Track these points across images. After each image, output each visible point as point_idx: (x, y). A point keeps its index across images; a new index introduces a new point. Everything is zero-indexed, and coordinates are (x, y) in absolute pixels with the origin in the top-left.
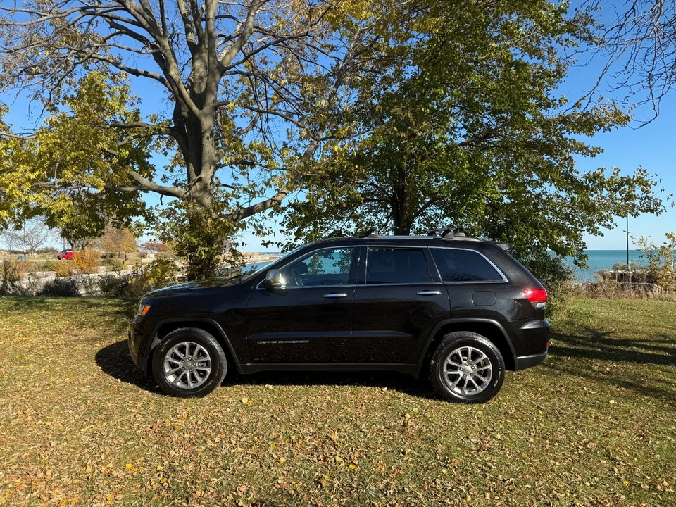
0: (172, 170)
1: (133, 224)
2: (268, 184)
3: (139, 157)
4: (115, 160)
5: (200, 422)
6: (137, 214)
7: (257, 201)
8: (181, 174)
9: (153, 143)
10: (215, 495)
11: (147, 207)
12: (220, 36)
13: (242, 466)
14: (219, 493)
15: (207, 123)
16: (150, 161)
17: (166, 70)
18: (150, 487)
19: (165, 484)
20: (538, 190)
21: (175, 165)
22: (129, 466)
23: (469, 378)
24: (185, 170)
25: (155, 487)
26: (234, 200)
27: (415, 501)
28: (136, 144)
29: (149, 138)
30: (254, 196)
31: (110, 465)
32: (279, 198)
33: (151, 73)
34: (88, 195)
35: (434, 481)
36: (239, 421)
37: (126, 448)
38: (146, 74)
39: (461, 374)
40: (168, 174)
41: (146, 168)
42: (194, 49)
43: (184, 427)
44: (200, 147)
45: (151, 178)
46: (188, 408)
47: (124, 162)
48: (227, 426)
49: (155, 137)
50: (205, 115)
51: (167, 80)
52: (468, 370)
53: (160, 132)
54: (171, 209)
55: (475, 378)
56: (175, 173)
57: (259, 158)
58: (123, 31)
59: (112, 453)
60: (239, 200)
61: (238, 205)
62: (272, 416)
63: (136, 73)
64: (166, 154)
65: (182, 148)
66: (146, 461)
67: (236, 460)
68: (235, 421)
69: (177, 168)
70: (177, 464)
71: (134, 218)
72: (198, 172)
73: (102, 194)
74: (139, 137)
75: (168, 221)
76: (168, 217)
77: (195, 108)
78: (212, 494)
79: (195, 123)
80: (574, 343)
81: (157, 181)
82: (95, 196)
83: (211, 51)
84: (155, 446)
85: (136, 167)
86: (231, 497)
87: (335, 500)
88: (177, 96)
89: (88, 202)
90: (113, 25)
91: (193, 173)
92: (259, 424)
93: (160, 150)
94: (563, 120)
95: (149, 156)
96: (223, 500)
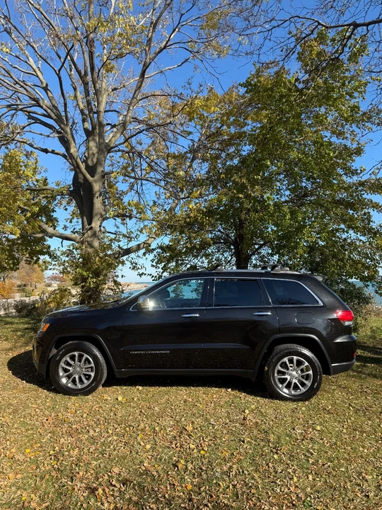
0: (71, 222)
1: (41, 262)
2: (141, 231)
3: (46, 212)
4: (29, 214)
5: (85, 415)
6: (44, 254)
7: (133, 244)
8: (77, 224)
9: (57, 201)
10: (94, 475)
11: (51, 249)
12: (108, 124)
13: (116, 452)
14: (97, 473)
15: (97, 187)
16: (55, 215)
17: (68, 149)
18: (43, 469)
19: (56, 466)
20: (344, 236)
21: (73, 218)
22: (28, 451)
23: (295, 381)
24: (80, 221)
25: (47, 468)
26: (117, 243)
27: (253, 481)
28: (44, 202)
29: (54, 198)
30: (130, 241)
31: (13, 450)
32: (149, 242)
33: (56, 151)
34: (8, 240)
35: (267, 465)
36: (115, 415)
37: (27, 436)
38: (53, 152)
39: (289, 377)
40: (68, 224)
41: (52, 221)
42: (89, 133)
43: (73, 419)
44: (91, 205)
45: (55, 227)
46: (76, 405)
47: (35, 216)
48: (106, 419)
49: (59, 197)
50: (95, 181)
51: (69, 156)
52: (293, 375)
53: (62, 194)
54: (70, 250)
55: (299, 381)
56: (73, 224)
57: (135, 212)
58: (37, 121)
59: (16, 440)
60: (119, 243)
61: (119, 246)
62: (141, 411)
63: (46, 151)
64: (66, 209)
65: (79, 206)
66: (41, 447)
67: (112, 447)
68: (112, 414)
69: (75, 220)
70: (65, 450)
71: (42, 257)
72: (90, 223)
73: (18, 239)
74: (47, 197)
75: (67, 259)
76: (67, 256)
77: (88, 176)
78: (92, 474)
79: (88, 187)
80: (376, 353)
81: (60, 230)
82: (13, 241)
83: (101, 135)
84: (49, 435)
85: (44, 219)
86: (106, 477)
87: (189, 480)
88: (76, 168)
89: (8, 246)
90: (30, 117)
91: (86, 223)
92: (131, 417)
93: (62, 206)
94: (362, 184)
95: (54, 211)
96: (100, 480)
